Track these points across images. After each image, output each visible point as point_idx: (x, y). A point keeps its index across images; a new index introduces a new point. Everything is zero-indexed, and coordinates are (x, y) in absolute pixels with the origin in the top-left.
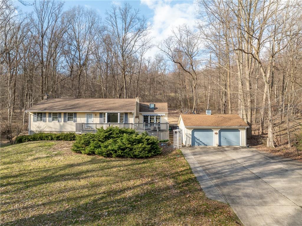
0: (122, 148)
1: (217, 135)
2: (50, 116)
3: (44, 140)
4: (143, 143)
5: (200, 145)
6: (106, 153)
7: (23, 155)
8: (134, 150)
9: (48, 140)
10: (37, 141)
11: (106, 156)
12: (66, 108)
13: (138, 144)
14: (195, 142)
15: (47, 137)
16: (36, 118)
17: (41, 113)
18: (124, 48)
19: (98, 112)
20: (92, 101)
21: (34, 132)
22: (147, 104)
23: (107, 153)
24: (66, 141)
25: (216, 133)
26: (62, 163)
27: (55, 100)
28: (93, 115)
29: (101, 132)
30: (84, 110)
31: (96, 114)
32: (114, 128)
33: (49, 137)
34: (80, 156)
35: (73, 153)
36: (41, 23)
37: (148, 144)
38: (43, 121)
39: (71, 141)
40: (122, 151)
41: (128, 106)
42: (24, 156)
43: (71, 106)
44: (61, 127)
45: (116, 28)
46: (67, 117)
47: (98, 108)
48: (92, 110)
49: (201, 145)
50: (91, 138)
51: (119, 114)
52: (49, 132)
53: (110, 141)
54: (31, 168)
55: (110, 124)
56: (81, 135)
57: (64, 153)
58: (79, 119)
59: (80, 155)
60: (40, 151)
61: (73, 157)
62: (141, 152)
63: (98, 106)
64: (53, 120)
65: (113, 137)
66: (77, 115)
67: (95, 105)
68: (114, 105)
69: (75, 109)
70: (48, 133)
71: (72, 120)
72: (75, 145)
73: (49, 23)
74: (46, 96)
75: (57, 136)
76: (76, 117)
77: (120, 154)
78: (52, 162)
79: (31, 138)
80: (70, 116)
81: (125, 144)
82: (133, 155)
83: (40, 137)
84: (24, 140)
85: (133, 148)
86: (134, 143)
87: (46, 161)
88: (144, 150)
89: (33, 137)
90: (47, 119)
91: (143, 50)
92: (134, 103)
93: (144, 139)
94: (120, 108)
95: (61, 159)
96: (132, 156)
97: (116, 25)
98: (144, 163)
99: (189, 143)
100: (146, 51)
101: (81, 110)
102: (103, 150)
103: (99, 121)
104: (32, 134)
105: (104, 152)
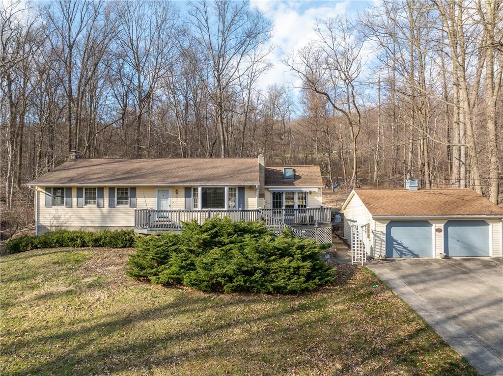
0: (246, 269)
1: (440, 234)
2: (79, 196)
3: (68, 246)
4: (293, 256)
5: (403, 256)
6: (208, 281)
7: (13, 285)
8: (273, 273)
9: (74, 246)
10: (50, 249)
11: (209, 289)
12: (114, 178)
13: (280, 258)
14: (394, 249)
15: (72, 239)
16: (50, 199)
17: (62, 189)
18: (220, 67)
19: (182, 186)
20: (167, 164)
21: (48, 229)
22: (278, 168)
23: (210, 283)
24: (114, 248)
25: (439, 230)
26: (104, 311)
27: (92, 162)
28: (171, 192)
29: (192, 230)
30: (153, 182)
31: (177, 191)
32: (220, 220)
33: (77, 240)
34: (147, 289)
35: (131, 281)
36: (68, 21)
37: (304, 259)
38: (66, 205)
39: (125, 249)
40: (246, 278)
41: (245, 173)
42: (15, 289)
43: (123, 174)
44: (104, 217)
45: (206, 31)
46: (116, 196)
47: (180, 176)
48: (169, 180)
49: (405, 255)
50: (170, 246)
51: (226, 189)
52: (77, 229)
53: (216, 252)
54: (26, 325)
55: (209, 211)
56: (148, 238)
57: (109, 280)
58: (143, 199)
59: (146, 286)
60: (54, 276)
61: (130, 293)
62: (290, 279)
63: (180, 174)
64: (86, 203)
65: (221, 242)
66: (138, 193)
67: (174, 171)
68: (215, 171)
69: (132, 180)
70: (76, 232)
71: (127, 204)
72: (135, 263)
73: (82, 22)
74: (74, 154)
75: (94, 238)
76: (135, 196)
77: (242, 283)
78: (79, 309)
79: (40, 243)
80: (123, 194)
81: (250, 260)
82: (273, 287)
83: (57, 241)
84: (24, 246)
85: (269, 269)
86: (270, 256)
87: (64, 303)
88: (297, 274)
89: (42, 239)
90: (75, 200)
91: (253, 73)
92: (255, 167)
93: (294, 248)
94: (227, 176)
95: (103, 297)
96: (271, 289)
97: (206, 25)
98: (303, 308)
99: (381, 252)
100: (258, 75)
101: (145, 182)
102: (202, 274)
103: (184, 204)
104: (42, 233)
105: (204, 281)
